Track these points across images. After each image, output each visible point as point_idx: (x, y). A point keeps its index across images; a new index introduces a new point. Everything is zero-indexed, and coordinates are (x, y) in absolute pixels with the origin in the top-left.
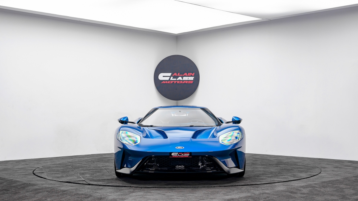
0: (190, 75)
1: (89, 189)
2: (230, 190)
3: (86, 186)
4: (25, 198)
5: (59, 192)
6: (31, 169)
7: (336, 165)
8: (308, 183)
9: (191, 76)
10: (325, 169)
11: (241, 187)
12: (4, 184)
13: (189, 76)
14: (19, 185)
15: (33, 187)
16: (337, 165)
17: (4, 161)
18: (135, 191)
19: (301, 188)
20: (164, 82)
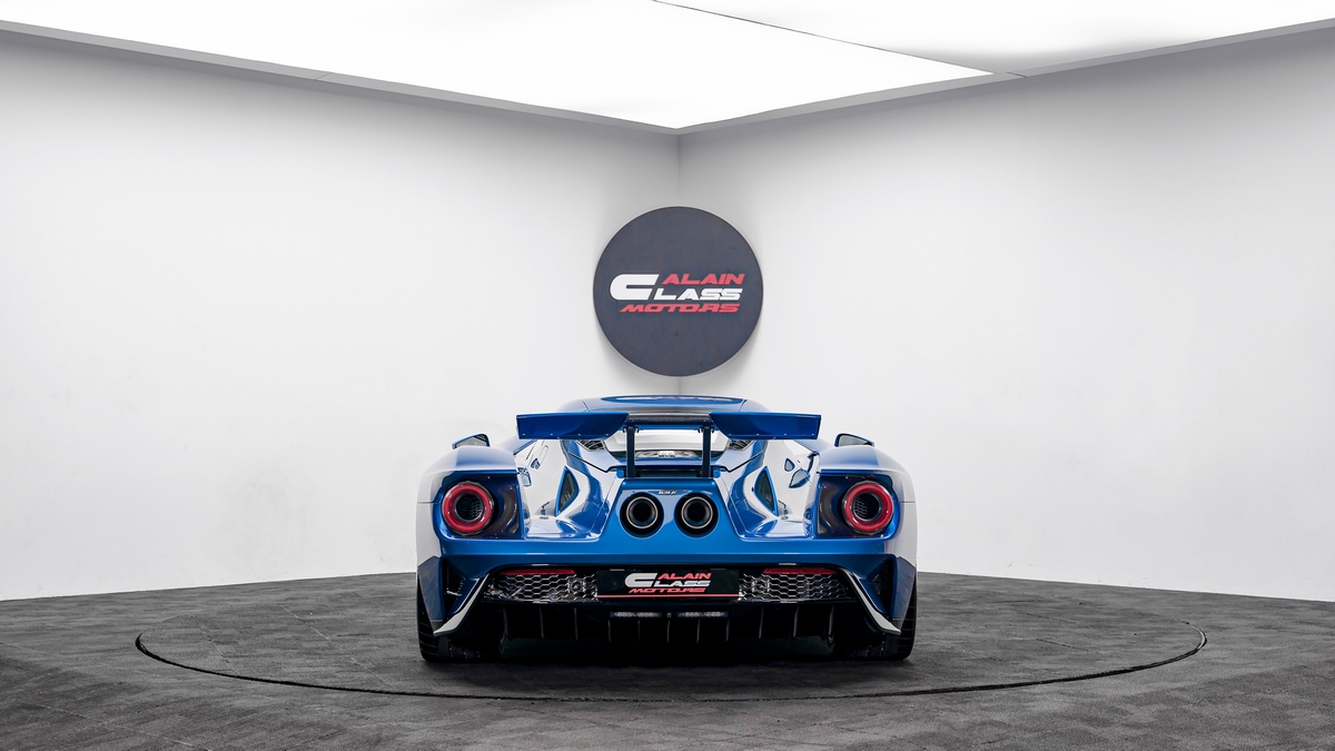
0: (728, 282)
1: (336, 705)
2: (862, 712)
3: (326, 696)
4: (98, 738)
5: (224, 717)
6: (132, 628)
7: (1266, 617)
8: (1156, 685)
9: (733, 285)
10: (1222, 634)
11: (903, 698)
12: (28, 685)
13: (723, 287)
14: (83, 690)
15: (133, 697)
16: (1269, 617)
17: (36, 600)
18: (508, 713)
19: (1127, 703)
20: (630, 308)
